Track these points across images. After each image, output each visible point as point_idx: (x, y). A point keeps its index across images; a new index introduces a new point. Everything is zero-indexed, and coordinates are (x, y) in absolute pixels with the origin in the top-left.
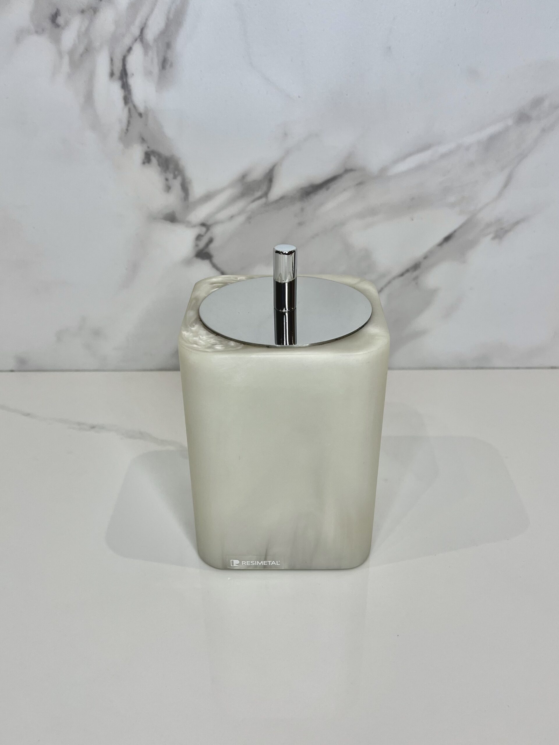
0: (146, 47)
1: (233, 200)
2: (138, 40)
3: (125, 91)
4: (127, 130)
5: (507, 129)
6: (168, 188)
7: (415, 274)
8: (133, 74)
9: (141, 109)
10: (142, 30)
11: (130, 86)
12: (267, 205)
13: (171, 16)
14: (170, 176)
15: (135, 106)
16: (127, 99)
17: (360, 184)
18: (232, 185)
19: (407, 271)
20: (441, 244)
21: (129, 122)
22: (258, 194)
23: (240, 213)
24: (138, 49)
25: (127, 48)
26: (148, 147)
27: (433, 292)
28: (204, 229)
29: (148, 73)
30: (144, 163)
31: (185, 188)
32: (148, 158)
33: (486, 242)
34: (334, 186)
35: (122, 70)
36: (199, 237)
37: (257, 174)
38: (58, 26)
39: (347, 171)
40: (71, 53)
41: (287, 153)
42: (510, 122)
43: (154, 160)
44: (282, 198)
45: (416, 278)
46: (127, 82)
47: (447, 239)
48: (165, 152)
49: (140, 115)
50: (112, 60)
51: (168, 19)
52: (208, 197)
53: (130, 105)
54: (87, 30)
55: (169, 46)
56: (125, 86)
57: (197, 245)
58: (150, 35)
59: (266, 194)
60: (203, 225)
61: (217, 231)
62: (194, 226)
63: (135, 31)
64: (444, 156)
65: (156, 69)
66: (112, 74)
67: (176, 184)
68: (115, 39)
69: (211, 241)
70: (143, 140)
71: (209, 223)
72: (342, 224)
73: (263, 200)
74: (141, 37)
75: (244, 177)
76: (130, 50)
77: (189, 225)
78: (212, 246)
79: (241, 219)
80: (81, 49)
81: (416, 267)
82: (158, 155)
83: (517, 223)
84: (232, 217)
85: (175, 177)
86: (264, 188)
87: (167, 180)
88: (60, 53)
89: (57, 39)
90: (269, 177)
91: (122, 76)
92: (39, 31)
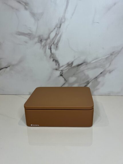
0: (54, 45)
1: (66, 67)
4: (50, 56)
5: (109, 56)
6: (56, 65)
7: (96, 79)
9: (53, 53)
12: (71, 67)
13: (58, 40)
14: (57, 63)
16: (51, 52)
17: (87, 64)
18: (66, 64)
19: (95, 78)
20: (100, 74)
22: (70, 66)
24: (53, 45)
27: (99, 82)
29: (54, 48)
32: (53, 60)
33: (108, 74)
34: (82, 65)
36: (61, 72)
37: (70, 63)
38: (41, 42)
39: (84, 62)
40: (43, 46)
41: (75, 60)
42: (110, 55)
44: (74, 66)
45: (96, 80)
47: (101, 73)
48: (56, 60)
49: (53, 54)
54: (46, 43)
55: (57, 45)
56: (51, 50)
57: (60, 74)
58: (55, 43)
59: (71, 66)
60: (61, 70)
61: (64, 72)
63: (53, 43)
64: (100, 60)
65: (55, 48)
66: (49, 48)
67: (58, 64)
68: (50, 44)
69: (63, 73)
70: (53, 58)
72: (84, 70)
75: (68, 63)
76: (52, 45)
77: (59, 71)
78: (63, 74)
79: (67, 70)
80: (45, 45)
81: (96, 78)
82: (55, 60)
83: (112, 71)
88: (41, 46)
89: (41, 44)
90: (72, 63)
91: (50, 49)
92: (39, 42)
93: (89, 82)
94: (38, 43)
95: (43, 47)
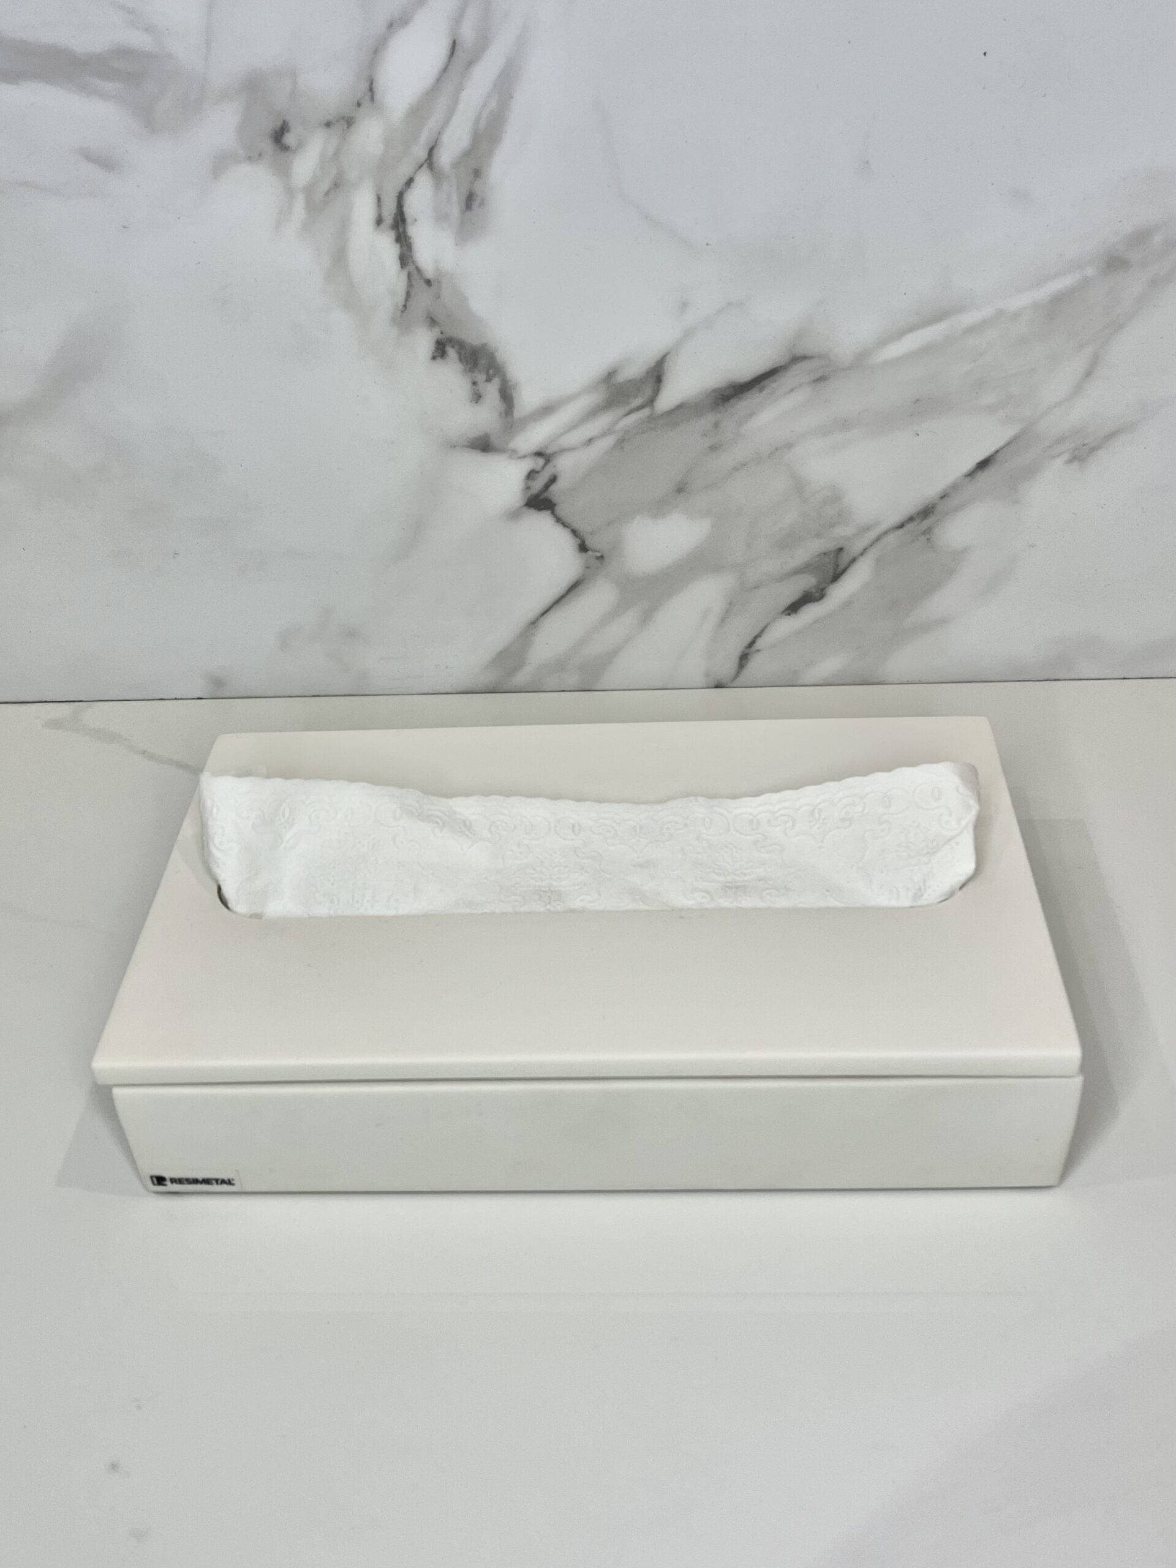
0: (437, 176)
1: (594, 413)
2: (426, 166)
3: (401, 247)
4: (406, 308)
5: (1084, 286)
6: (478, 397)
7: (926, 523)
8: (416, 220)
9: (429, 273)
10: (431, 152)
11: (409, 238)
12: (651, 418)
13: (481, 129)
14: (480, 377)
15: (419, 270)
16: (405, 259)
18: (590, 389)
19: (911, 519)
20: (971, 474)
21: (409, 295)
22: (639, 403)
23: (604, 434)
24: (423, 181)
25: (404, 178)
26: (442, 332)
27: (959, 555)
28: (540, 461)
29: (441, 218)
30: (434, 358)
31: (507, 396)
32: (440, 349)
33: (1056, 469)
34: (772, 385)
35: (395, 214)
36: (532, 475)
37: (634, 370)
38: (285, 148)
39: (796, 359)
40: (309, 190)
41: (688, 334)
42: (1092, 271)
43: (452, 352)
44: (680, 407)
45: (927, 531)
46: (405, 232)
47: (983, 464)
48: (472, 340)
49: (428, 282)
50: (379, 199)
51: (476, 131)
52: (547, 409)
53: (411, 268)
54: (337, 153)
55: (477, 174)
56: (403, 239)
57: (528, 488)
58: (446, 156)
59: (651, 402)
60: (539, 454)
61: (566, 465)
62: (524, 457)
63: (420, 152)
65: (455, 211)
66: (379, 221)
67: (492, 390)
68: (382, 167)
69: (553, 480)
70: (433, 322)
71: (549, 451)
72: (790, 446)
73: (646, 412)
74: (430, 161)
75: (610, 375)
76: (409, 183)
77: (515, 455)
78: (555, 489)
79: (607, 443)
80: (326, 185)
81: (926, 512)
82: (460, 345)
83: (1112, 434)
84: (591, 441)
85: (489, 379)
86: (648, 392)
87: (475, 383)
88: (290, 192)
89: (283, 171)
90: (656, 375)
91: (399, 225)
92: (252, 157)
93: (844, 559)
94: (245, 170)
95: (314, 208)
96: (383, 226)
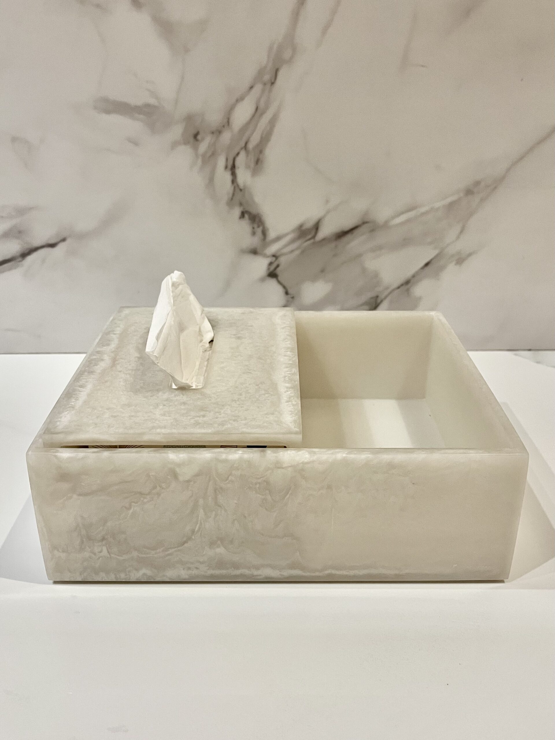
0: (248, 152)
1: (293, 241)
2: (244, 149)
3: (233, 177)
4: (232, 199)
5: (460, 199)
6: (254, 233)
7: (407, 287)
8: (238, 168)
9: (241, 185)
10: (246, 143)
11: (236, 174)
12: (314, 243)
13: (264, 136)
14: (255, 226)
15: (238, 186)
16: (234, 181)
17: (372, 230)
18: (293, 231)
19: (402, 285)
20: (422, 268)
21: (233, 194)
22: (310, 237)
23: (297, 249)
24: (243, 154)
25: (236, 152)
26: (244, 209)
27: (419, 299)
28: (274, 259)
29: (247, 167)
30: (240, 218)
31: (264, 233)
32: (242, 215)
33: (451, 267)
34: (356, 232)
35: (232, 165)
36: (271, 264)
37: (310, 224)
38: (197, 140)
39: (364, 223)
40: (204, 156)
41: (328, 212)
42: (462, 195)
43: (246, 216)
44: (324, 240)
45: (408, 290)
46: (234, 171)
47: (427, 264)
48: (254, 211)
49: (241, 190)
50: (227, 160)
51: (262, 138)
52: (278, 239)
53: (235, 184)
54: (215, 143)
55: (261, 152)
56: (234, 174)
57: (269, 269)
58: (251, 146)
59: (314, 237)
60: (274, 256)
61: (283, 260)
62: (268, 257)
63: (242, 144)
64: (424, 214)
65: (252, 165)
66: (226, 167)
67: (259, 231)
68: (229, 148)
69: (278, 266)
70: (241, 204)
71: (277, 255)
72: (360, 255)
73: (312, 241)
74: (245, 147)
75: (301, 226)
76: (238, 154)
77: (265, 256)
78: (279, 269)
79: (298, 252)
80: (210, 153)
81: (407, 282)
82: (249, 213)
83: (470, 255)
84: (292, 251)
85: (258, 227)
86: (313, 233)
87: (253, 228)
90: (317, 227)
91: (233, 169)
92: (186, 143)
93: (379, 301)
94: (183, 147)
95: (204, 161)
96: (227, 169)
